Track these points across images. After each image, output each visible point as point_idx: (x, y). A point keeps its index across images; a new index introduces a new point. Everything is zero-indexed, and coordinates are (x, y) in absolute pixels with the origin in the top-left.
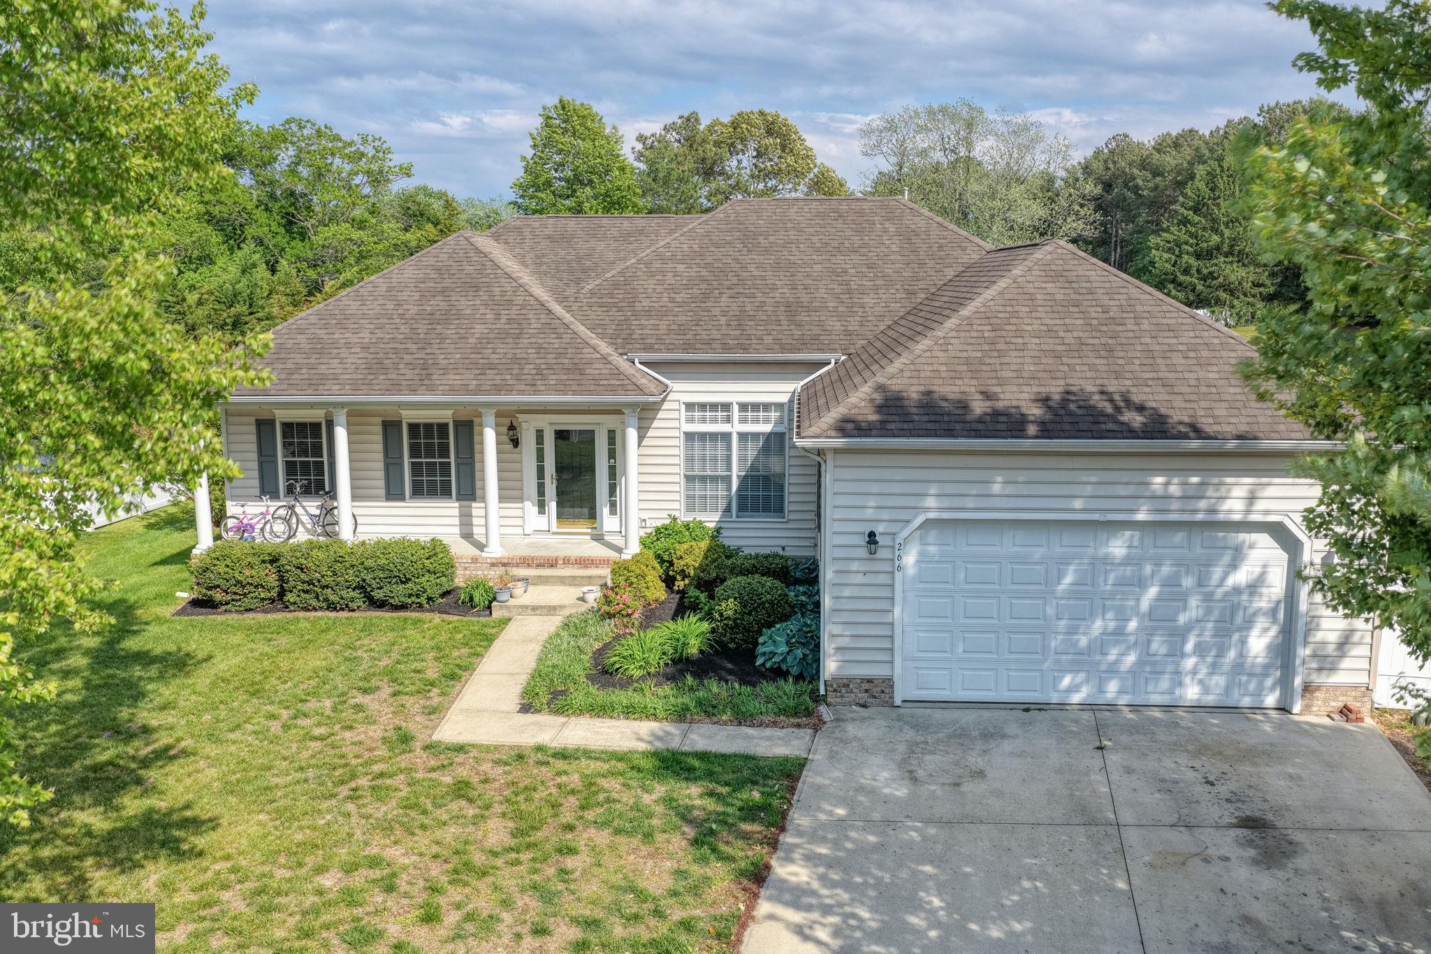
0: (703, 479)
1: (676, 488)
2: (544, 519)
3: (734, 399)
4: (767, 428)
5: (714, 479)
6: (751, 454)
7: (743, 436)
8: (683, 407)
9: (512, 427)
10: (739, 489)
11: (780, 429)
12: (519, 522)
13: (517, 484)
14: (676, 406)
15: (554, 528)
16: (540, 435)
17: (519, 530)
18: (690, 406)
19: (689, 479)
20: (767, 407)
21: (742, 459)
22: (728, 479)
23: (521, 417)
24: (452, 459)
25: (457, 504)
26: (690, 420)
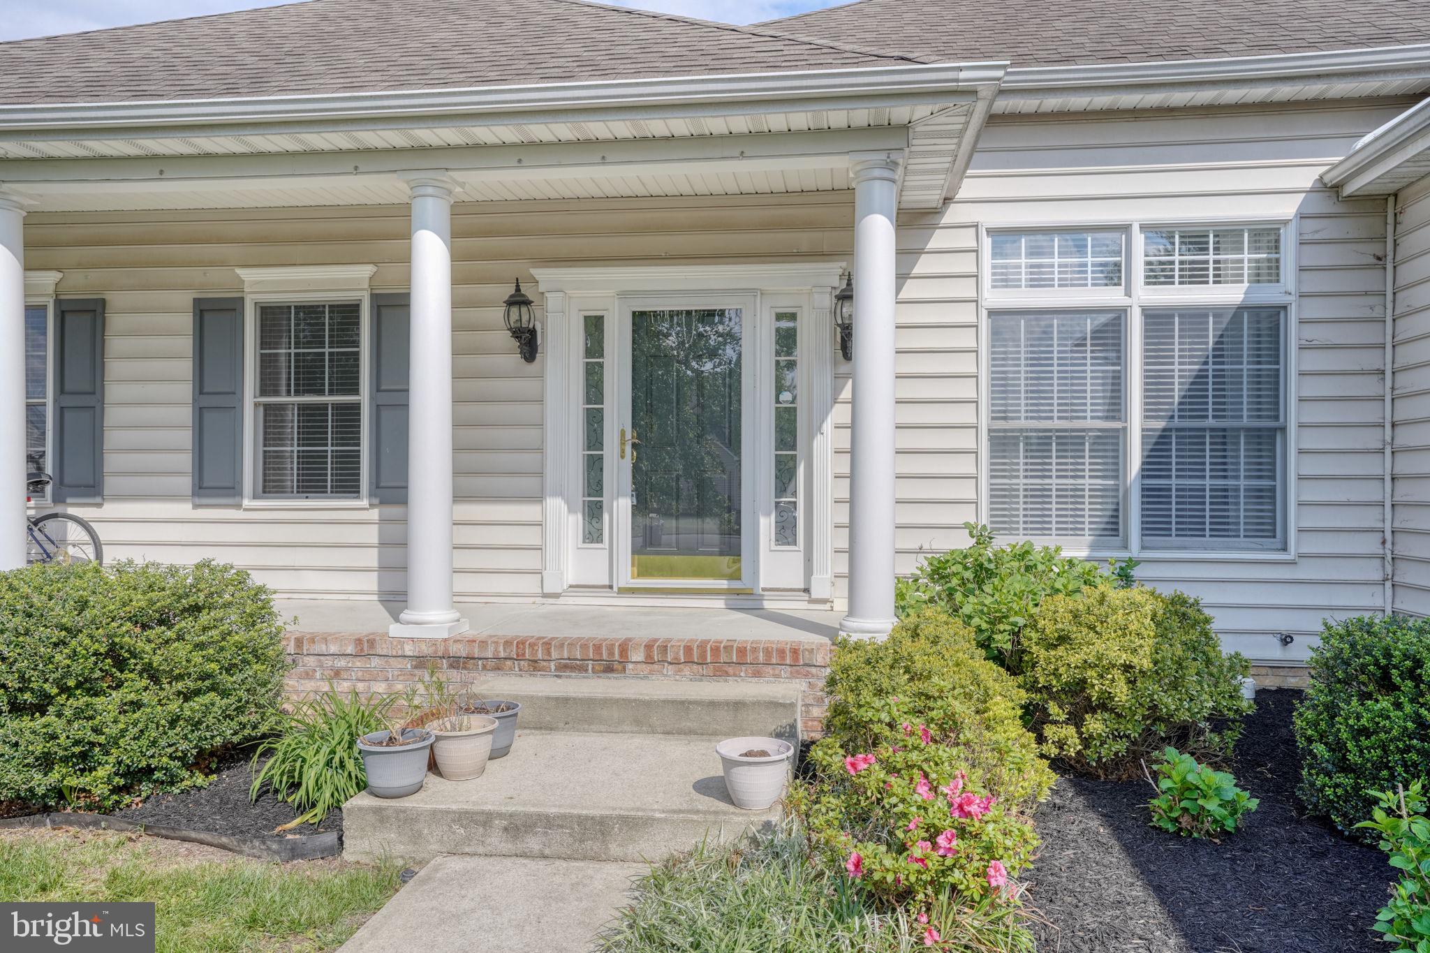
0: (1040, 444)
1: (965, 465)
2: (598, 554)
3: (1134, 214)
4: (1231, 294)
5: (1070, 442)
6: (1180, 371)
7: (1157, 319)
8: (987, 242)
9: (518, 300)
10: (1146, 473)
11: (1269, 295)
12: (529, 560)
13: (528, 459)
14: (966, 239)
15: (626, 575)
16: (594, 326)
17: (529, 584)
18: (1004, 236)
19: (1002, 443)
20: (1228, 234)
21: (1155, 384)
22: (1111, 444)
23: (546, 276)
24: (364, 397)
25: (374, 514)
26: (1004, 280)
